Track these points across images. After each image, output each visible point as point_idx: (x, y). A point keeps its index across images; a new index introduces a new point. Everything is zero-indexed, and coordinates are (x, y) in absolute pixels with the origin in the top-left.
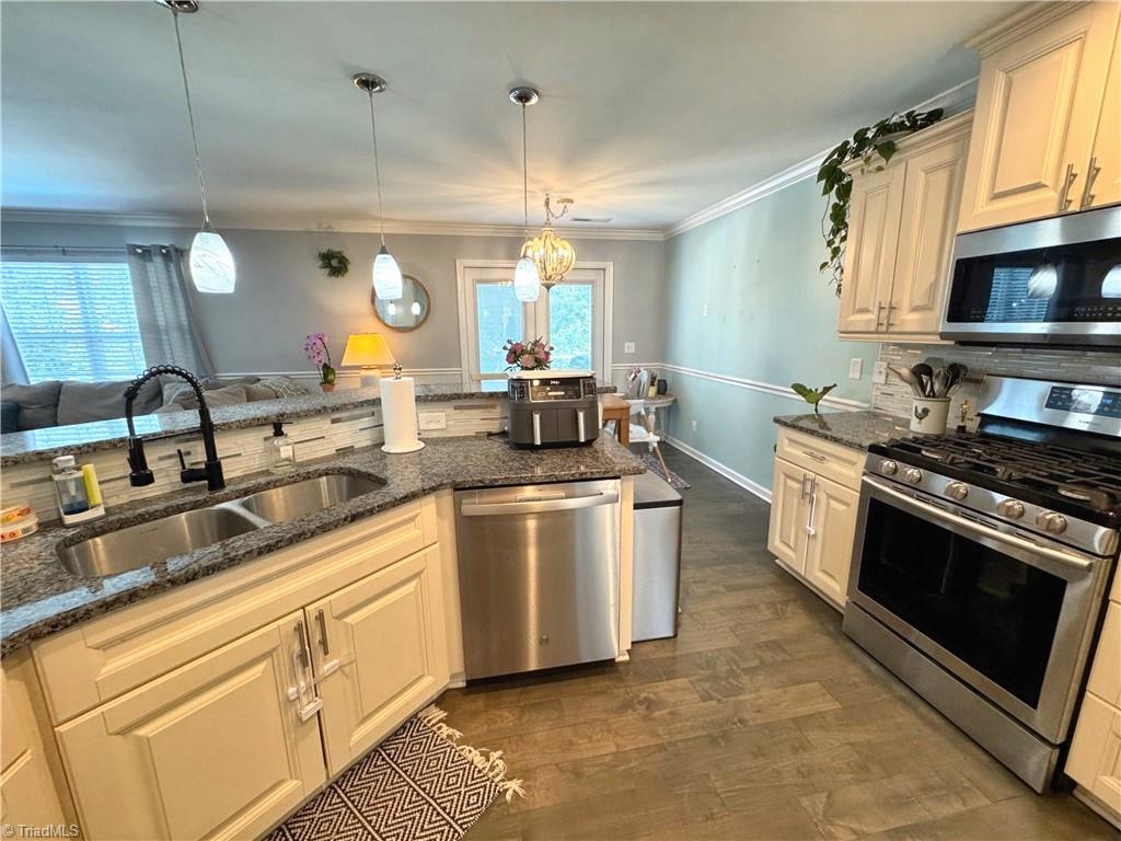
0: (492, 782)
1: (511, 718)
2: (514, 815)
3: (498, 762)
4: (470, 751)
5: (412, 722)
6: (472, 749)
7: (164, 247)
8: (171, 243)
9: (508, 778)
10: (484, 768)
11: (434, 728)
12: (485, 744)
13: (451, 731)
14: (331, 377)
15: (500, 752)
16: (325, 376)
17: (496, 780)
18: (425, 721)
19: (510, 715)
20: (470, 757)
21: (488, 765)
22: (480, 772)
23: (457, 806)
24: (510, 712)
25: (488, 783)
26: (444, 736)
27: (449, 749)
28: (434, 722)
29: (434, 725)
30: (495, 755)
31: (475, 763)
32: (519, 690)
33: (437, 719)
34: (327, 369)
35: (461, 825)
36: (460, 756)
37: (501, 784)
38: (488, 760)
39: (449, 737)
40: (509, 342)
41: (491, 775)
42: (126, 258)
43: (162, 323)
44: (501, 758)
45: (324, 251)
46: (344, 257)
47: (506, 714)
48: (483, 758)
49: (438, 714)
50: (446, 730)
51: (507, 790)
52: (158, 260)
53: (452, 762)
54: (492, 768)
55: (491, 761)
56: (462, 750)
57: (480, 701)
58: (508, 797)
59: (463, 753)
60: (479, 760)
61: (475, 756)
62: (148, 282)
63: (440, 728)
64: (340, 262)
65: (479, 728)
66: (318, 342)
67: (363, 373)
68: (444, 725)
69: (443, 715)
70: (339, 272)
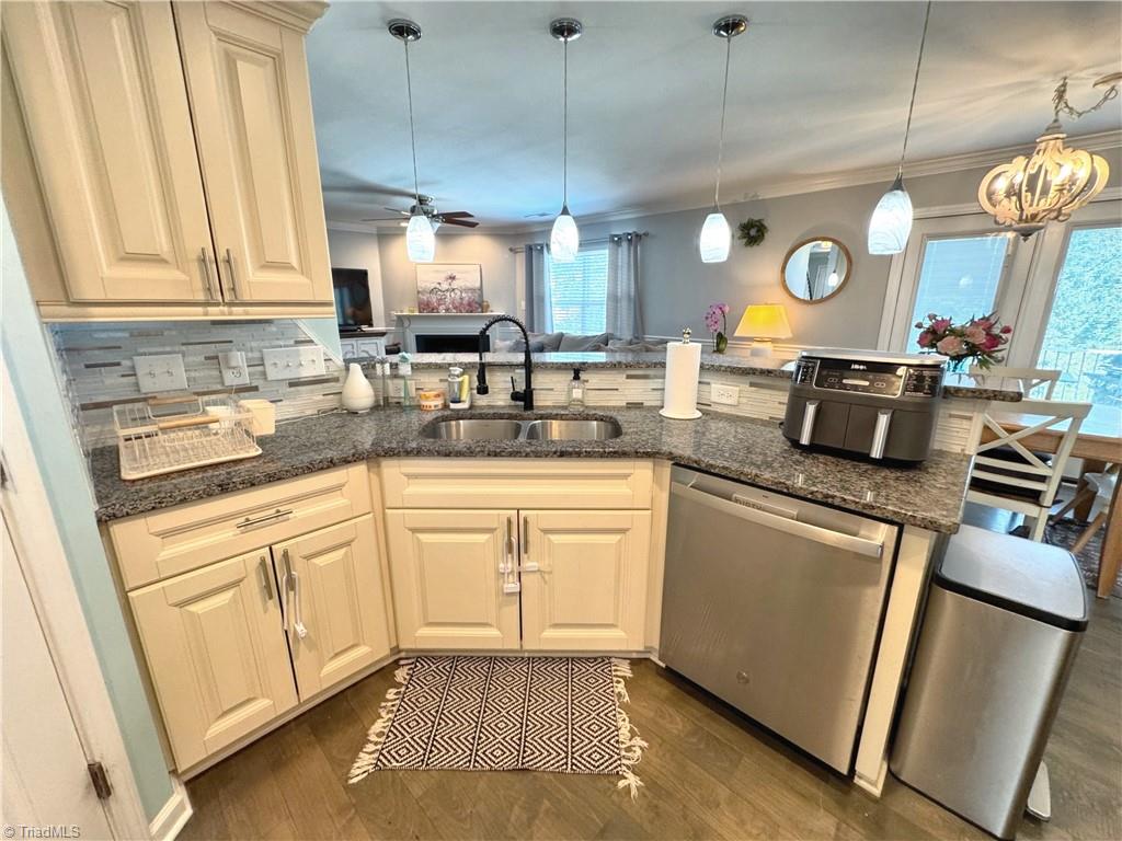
0: (620, 759)
1: (680, 727)
2: (613, 802)
3: (637, 749)
4: (624, 720)
5: (602, 660)
6: (627, 719)
7: (630, 234)
8: (635, 230)
9: (635, 770)
10: (623, 743)
11: (615, 679)
12: (641, 728)
13: (624, 691)
14: (722, 346)
15: (646, 745)
16: (718, 344)
17: (624, 761)
18: (613, 668)
19: (681, 724)
20: (620, 723)
21: (628, 744)
22: (617, 742)
23: (582, 748)
24: (682, 720)
25: (616, 757)
26: (617, 691)
27: (611, 703)
28: (618, 673)
29: (617, 676)
30: (638, 741)
31: (620, 732)
32: (709, 711)
33: (622, 674)
34: (721, 338)
35: (573, 764)
36: (614, 715)
37: (624, 768)
38: (630, 740)
39: (619, 695)
40: (932, 317)
41: (623, 753)
42: (608, 245)
43: (619, 294)
44: (641, 748)
45: (746, 221)
46: (763, 225)
47: (678, 719)
48: (629, 735)
49: (625, 670)
50: (621, 688)
51: (626, 778)
52: (625, 244)
53: (606, 715)
54: (629, 749)
55: (632, 743)
56: (620, 713)
57: (664, 689)
58: (621, 784)
59: (618, 716)
60: (624, 733)
61: (625, 728)
62: (617, 262)
63: (618, 682)
64: (758, 231)
65: (647, 710)
66: (718, 312)
67: (755, 345)
68: (623, 683)
69: (629, 674)
70: (756, 241)
